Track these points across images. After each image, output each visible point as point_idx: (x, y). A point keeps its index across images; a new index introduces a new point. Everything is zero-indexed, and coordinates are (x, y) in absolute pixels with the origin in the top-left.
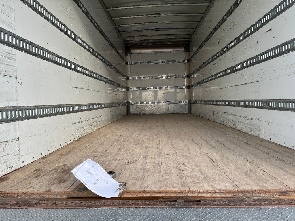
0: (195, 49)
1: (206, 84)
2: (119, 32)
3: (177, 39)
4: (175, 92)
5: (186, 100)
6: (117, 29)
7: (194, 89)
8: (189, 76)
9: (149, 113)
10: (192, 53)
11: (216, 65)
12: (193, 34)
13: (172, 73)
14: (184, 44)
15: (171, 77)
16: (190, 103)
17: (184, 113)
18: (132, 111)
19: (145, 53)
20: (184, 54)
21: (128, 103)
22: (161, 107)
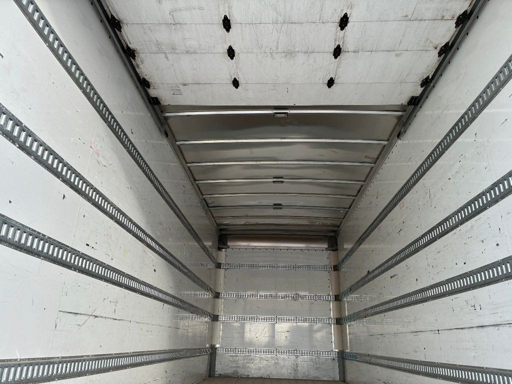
0: (348, 246)
1: (377, 318)
2: (207, 206)
3: (314, 225)
4: (311, 330)
5: (335, 350)
6: (205, 201)
7: (349, 326)
8: (337, 298)
9: (255, 376)
10: (342, 254)
11: (396, 277)
12: (344, 218)
13: (305, 291)
14: (326, 236)
15: (302, 298)
16: (342, 357)
17: (331, 380)
18: (219, 369)
19: (254, 249)
20: (327, 253)
21: (213, 349)
22: (282, 363)
